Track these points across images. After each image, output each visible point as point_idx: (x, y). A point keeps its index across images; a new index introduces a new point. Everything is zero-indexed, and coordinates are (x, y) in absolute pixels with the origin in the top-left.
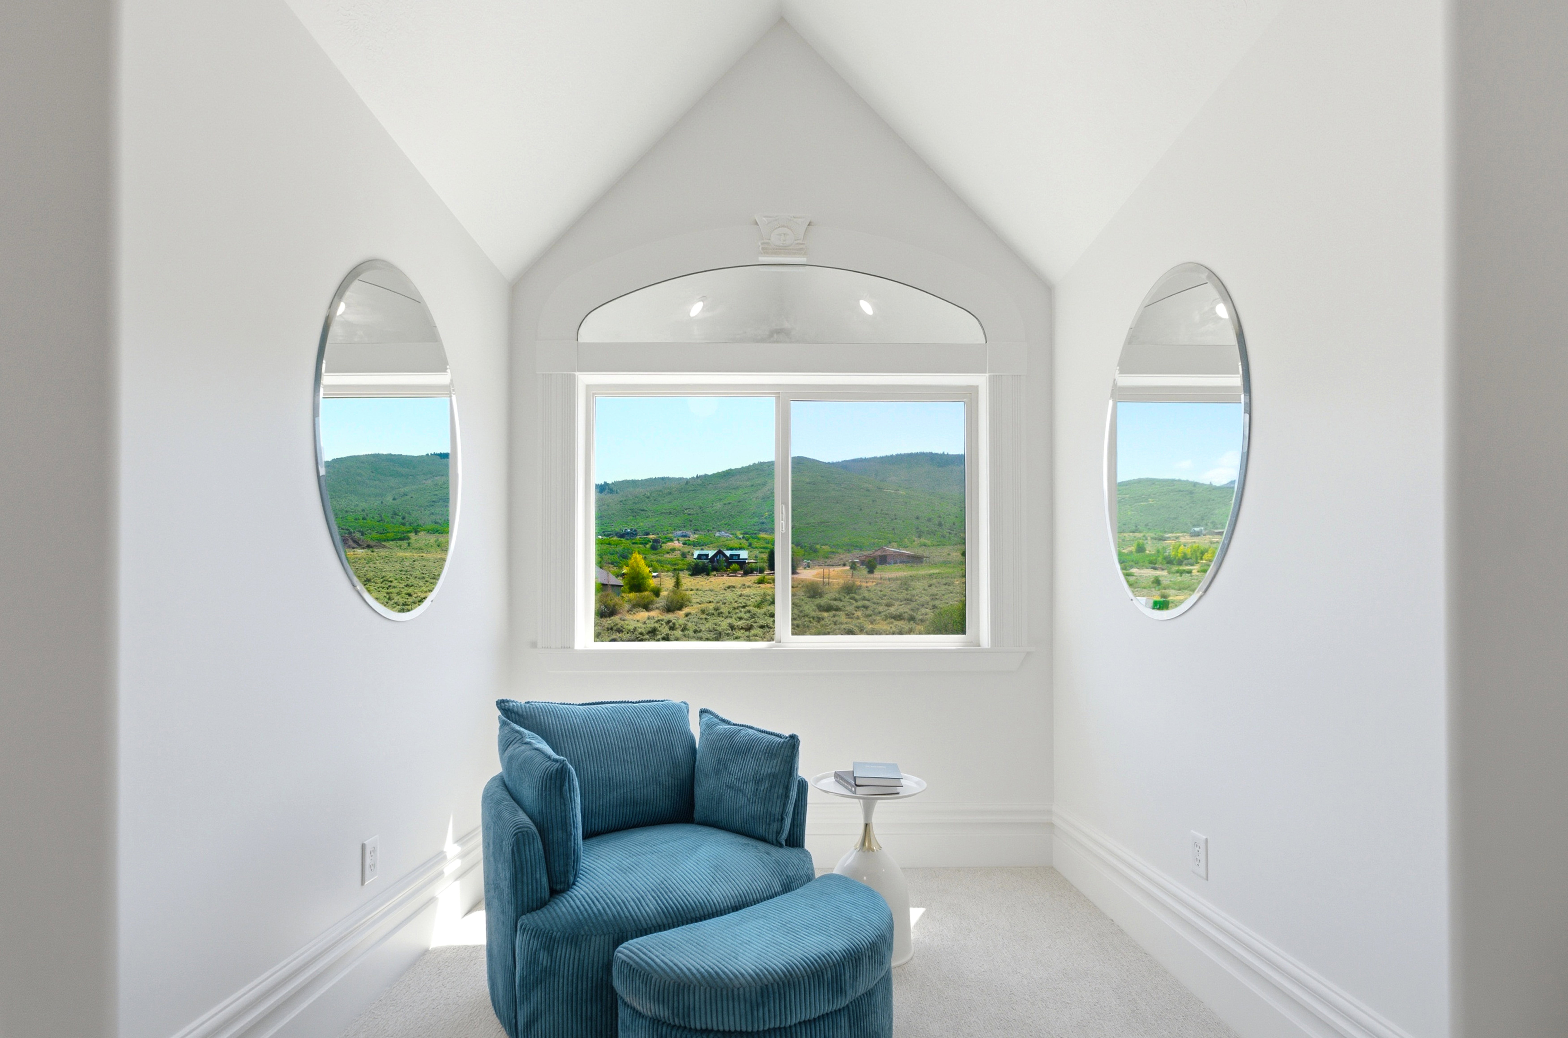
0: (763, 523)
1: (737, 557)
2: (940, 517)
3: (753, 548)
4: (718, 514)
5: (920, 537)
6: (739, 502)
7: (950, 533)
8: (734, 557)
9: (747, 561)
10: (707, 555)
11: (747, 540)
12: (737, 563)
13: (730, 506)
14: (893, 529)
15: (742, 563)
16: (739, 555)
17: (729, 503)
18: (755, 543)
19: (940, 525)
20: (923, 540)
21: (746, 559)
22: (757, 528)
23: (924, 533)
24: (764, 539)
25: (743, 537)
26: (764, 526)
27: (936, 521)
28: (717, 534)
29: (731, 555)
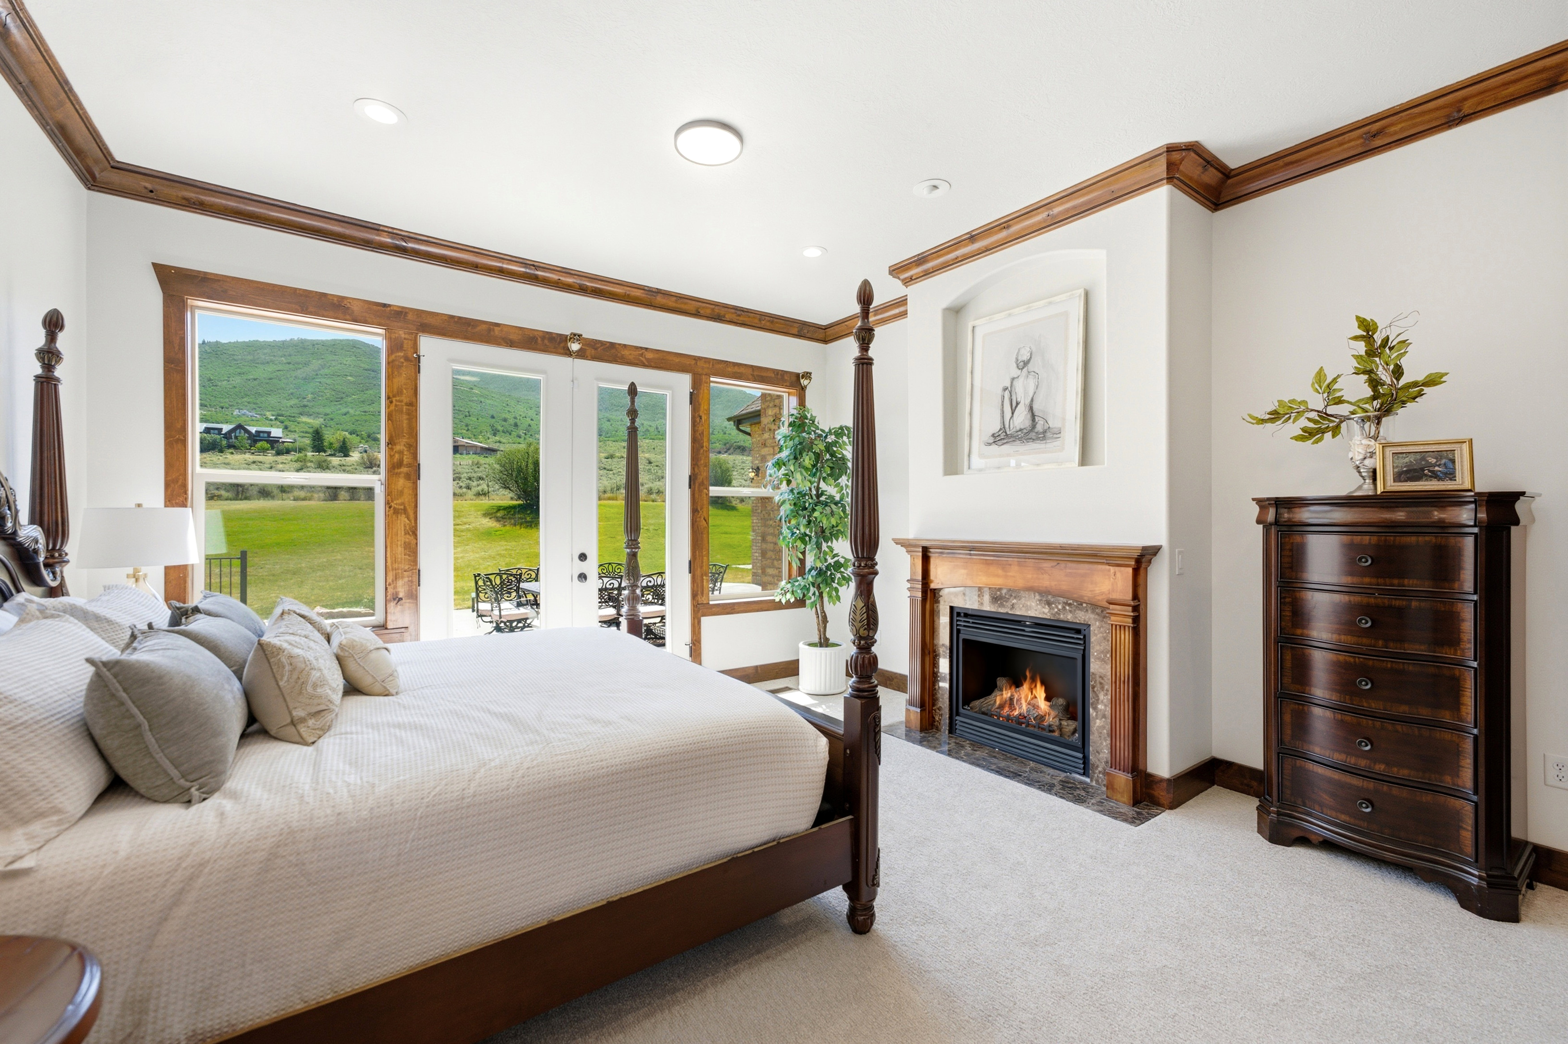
0: (305, 406)
1: (266, 435)
2: (515, 418)
3: (290, 431)
4: (237, 390)
5: (495, 435)
6: (271, 379)
7: (526, 435)
8: (262, 435)
9: (281, 440)
10: (221, 429)
11: (282, 422)
12: (267, 441)
13: (256, 382)
14: (467, 426)
15: (273, 442)
16: (269, 433)
17: (255, 379)
18: (292, 426)
19: (516, 425)
20: (497, 438)
21: (281, 438)
22: (296, 410)
23: (499, 431)
24: (305, 423)
25: (276, 419)
26: (307, 409)
27: (512, 421)
28: (236, 412)
29: (256, 431)
